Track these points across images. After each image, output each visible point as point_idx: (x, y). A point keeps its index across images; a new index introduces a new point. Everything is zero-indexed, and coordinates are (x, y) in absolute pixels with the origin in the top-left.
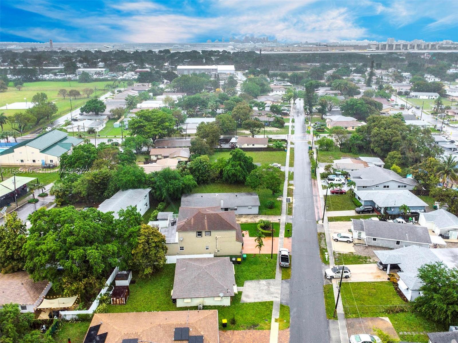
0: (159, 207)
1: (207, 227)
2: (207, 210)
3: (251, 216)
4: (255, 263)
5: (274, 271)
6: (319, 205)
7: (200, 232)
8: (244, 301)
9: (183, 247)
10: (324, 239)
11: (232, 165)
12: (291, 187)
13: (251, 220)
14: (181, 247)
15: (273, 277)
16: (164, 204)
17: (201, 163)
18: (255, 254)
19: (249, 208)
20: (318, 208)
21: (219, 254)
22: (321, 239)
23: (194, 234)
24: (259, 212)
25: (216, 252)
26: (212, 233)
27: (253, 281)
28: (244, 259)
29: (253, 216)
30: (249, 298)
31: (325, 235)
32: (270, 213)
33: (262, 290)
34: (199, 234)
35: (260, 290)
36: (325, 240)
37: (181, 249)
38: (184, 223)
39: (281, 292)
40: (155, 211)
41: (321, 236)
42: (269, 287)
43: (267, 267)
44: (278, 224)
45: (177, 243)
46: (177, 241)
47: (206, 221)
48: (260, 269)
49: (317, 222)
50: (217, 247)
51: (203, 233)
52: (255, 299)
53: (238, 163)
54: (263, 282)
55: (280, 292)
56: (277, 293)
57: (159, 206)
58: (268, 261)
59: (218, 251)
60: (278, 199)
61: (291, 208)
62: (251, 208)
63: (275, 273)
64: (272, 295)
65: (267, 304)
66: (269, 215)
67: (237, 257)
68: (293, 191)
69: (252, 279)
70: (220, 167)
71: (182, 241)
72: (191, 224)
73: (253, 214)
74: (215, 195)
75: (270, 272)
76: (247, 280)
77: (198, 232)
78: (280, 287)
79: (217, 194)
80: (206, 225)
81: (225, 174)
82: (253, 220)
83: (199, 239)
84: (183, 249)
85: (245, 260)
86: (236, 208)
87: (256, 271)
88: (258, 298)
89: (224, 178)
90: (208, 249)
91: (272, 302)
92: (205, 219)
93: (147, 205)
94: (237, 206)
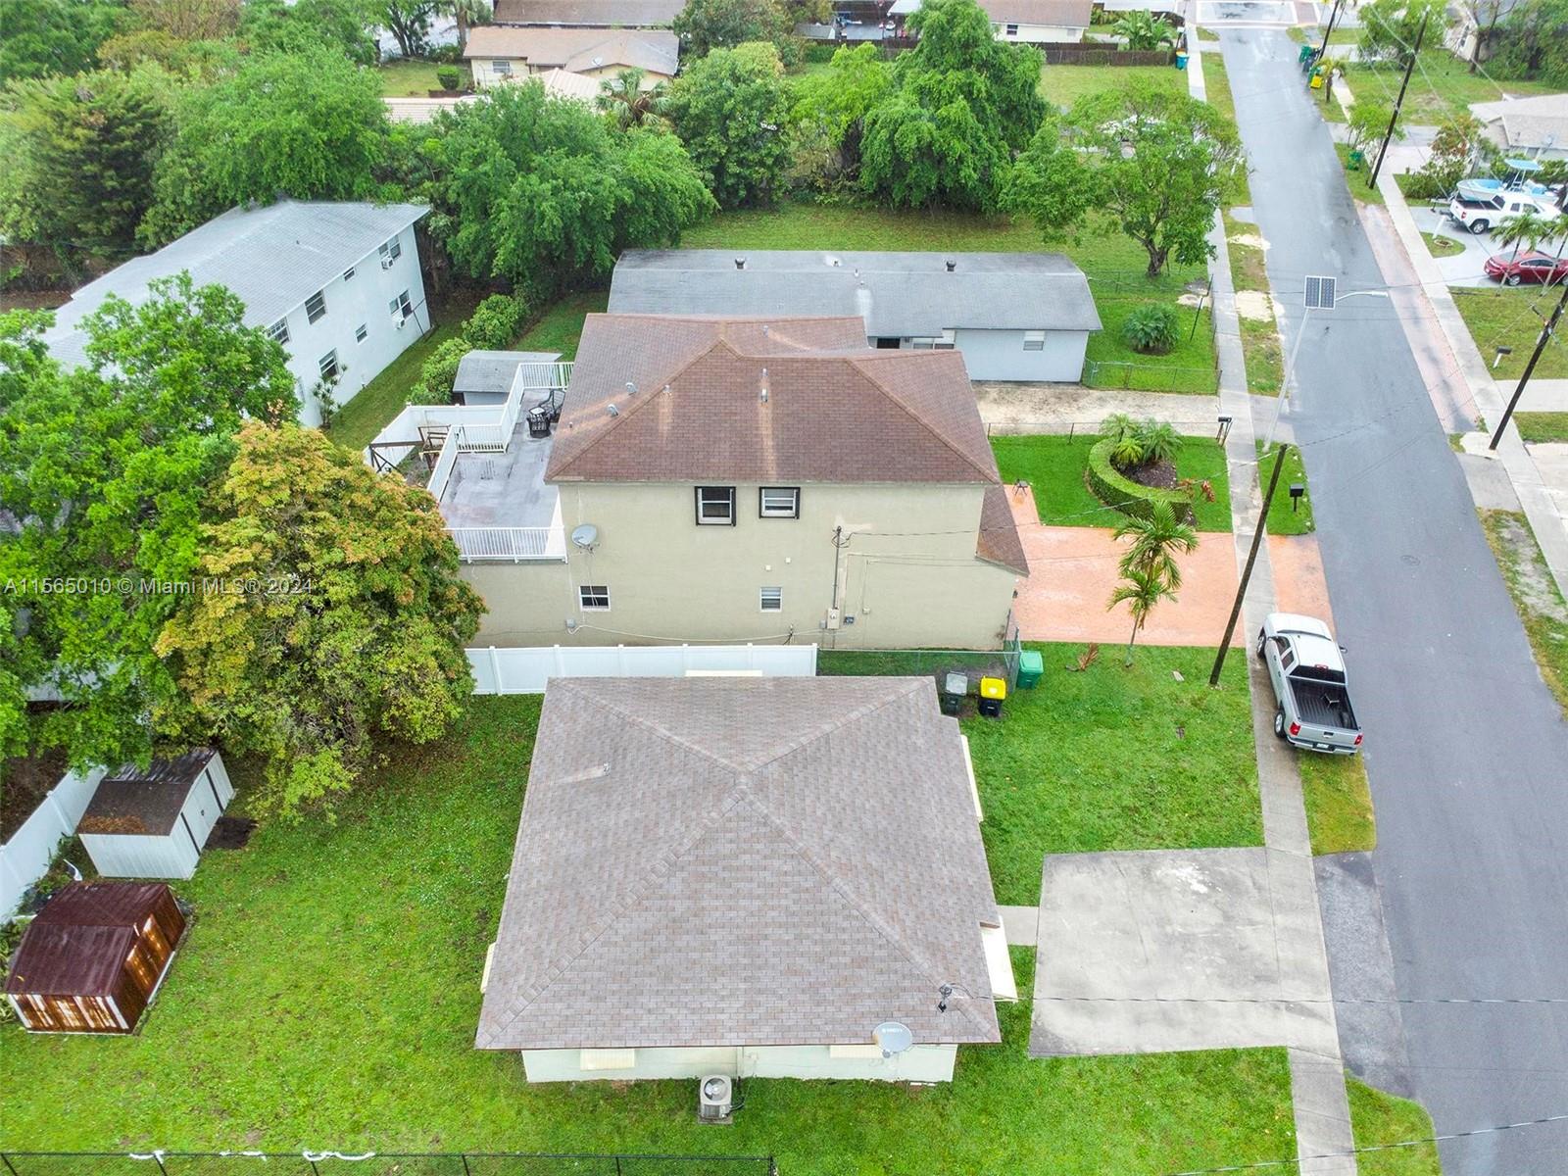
0: (476, 320)
1: (770, 456)
2: (778, 337)
3: (1040, 393)
4: (1103, 714)
5: (1242, 780)
6: (1433, 343)
7: (726, 493)
8: (1058, 1042)
9: (603, 590)
10: (1530, 553)
11: (923, 92)
12: (1246, 240)
13: (1042, 419)
14: (585, 590)
15: (1246, 832)
16: (513, 307)
17: (737, 79)
18: (1094, 648)
19: (1030, 346)
20: (1434, 361)
21: (850, 640)
22: (1513, 556)
23: (677, 503)
24: (1086, 370)
25: (833, 624)
26: (813, 500)
27: (1107, 860)
28: (1023, 683)
29: (1048, 391)
30: (1092, 1013)
31: (1526, 524)
32: (1147, 377)
33: (1187, 940)
34: (717, 502)
35: (1169, 940)
36: (1540, 559)
37: (587, 602)
38: (605, 419)
39: (1333, 967)
40: (448, 344)
41: (1506, 534)
42: (1227, 917)
43: (1187, 746)
44: (1213, 449)
45: (559, 562)
46: (556, 547)
47: (765, 412)
48: (1140, 761)
49: (1456, 439)
50: (842, 593)
51: (746, 501)
52: (1139, 1021)
53: (955, 77)
54: (1182, 870)
55: (1320, 963)
56: (1301, 971)
57: (482, 312)
58: (1186, 699)
59: (848, 620)
60: (1183, 300)
61: (1273, 355)
62: (1040, 345)
63: (1256, 802)
64: (1270, 992)
65: (1241, 1071)
66: (1145, 389)
67: (973, 662)
68: (1261, 264)
69: (1094, 842)
70: (848, 108)
71: (590, 548)
72: (653, 431)
73: (1050, 384)
74: (821, 261)
75: (1219, 783)
76: (1059, 845)
77: (709, 493)
78: (1313, 922)
79: (830, 258)
80: (769, 443)
81: (874, 148)
82: (1051, 418)
83: (716, 536)
84: (603, 602)
85: (1030, 686)
86: (948, 338)
87: (1118, 776)
88: (1168, 1020)
89: (865, 176)
90: (775, 603)
91: (1280, 1055)
92: (756, 395)
93: (407, 311)
94: (956, 329)
